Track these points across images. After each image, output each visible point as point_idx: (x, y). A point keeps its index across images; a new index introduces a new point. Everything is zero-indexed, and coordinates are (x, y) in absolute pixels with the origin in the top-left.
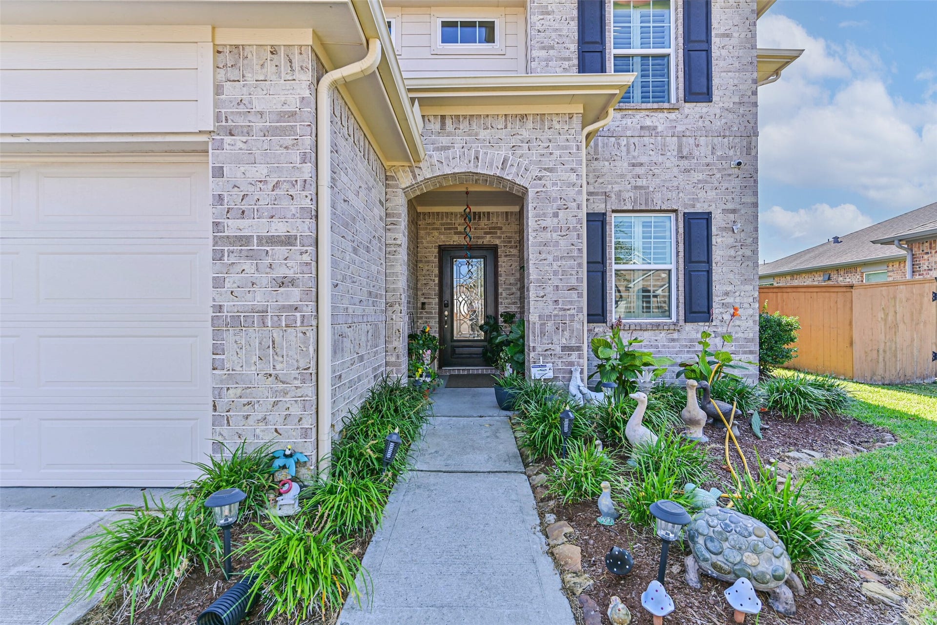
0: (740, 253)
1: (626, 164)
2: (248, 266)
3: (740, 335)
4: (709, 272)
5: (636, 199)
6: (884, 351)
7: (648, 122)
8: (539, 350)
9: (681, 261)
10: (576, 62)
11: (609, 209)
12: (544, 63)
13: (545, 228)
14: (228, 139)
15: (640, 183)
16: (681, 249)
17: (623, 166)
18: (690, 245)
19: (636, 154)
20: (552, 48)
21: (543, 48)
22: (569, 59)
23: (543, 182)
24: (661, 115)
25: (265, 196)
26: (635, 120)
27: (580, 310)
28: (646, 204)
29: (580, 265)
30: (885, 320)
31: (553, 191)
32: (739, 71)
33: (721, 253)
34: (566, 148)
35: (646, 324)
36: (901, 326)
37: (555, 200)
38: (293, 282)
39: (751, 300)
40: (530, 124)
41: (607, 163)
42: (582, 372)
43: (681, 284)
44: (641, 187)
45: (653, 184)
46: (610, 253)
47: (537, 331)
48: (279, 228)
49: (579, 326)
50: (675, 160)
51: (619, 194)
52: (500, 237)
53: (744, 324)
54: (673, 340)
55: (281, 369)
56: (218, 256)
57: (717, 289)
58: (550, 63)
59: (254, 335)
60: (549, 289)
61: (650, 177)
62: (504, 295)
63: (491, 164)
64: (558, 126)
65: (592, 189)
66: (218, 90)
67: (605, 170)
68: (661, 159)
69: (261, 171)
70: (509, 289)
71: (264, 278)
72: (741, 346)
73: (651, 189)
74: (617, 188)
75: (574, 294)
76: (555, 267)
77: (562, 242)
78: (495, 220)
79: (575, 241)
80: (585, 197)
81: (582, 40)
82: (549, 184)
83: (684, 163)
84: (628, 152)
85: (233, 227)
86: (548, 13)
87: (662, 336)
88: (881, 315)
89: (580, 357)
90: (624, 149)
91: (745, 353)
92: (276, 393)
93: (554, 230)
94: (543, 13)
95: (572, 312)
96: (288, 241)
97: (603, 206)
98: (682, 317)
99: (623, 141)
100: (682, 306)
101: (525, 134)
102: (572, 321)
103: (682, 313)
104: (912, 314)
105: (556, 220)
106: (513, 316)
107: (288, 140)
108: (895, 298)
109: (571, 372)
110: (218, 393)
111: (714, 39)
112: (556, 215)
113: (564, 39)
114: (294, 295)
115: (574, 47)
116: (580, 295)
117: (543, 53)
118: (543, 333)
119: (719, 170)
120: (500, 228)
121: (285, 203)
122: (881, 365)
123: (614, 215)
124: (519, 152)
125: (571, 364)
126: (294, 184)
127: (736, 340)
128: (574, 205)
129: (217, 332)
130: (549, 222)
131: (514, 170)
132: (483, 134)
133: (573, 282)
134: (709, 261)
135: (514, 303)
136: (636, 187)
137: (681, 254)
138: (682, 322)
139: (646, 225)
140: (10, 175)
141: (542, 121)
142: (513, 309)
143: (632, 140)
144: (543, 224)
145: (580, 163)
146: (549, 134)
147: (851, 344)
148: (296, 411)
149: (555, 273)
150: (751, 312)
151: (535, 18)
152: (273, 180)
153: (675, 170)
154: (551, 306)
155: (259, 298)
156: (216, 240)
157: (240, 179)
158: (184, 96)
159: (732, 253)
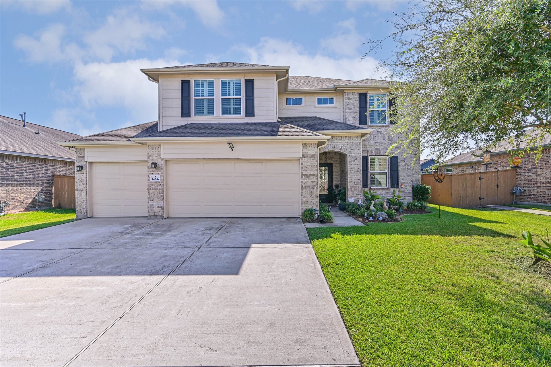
0: (407, 168)
1: (373, 142)
2: (307, 179)
3: (407, 191)
4: (398, 173)
5: (376, 153)
6: (463, 197)
7: (379, 130)
8: (350, 195)
9: (390, 170)
10: (358, 113)
11: (368, 155)
12: (349, 113)
13: (352, 164)
14: (304, 158)
15: (378, 147)
16: (390, 167)
17: (372, 143)
18: (392, 165)
19: (376, 139)
20: (351, 109)
21: (349, 109)
22: (356, 112)
23: (351, 153)
24: (383, 128)
25: (310, 168)
26: (376, 130)
27: (361, 185)
28: (379, 154)
29: (360, 174)
30: (463, 187)
31: (353, 155)
33: (401, 168)
34: (357, 144)
35: (379, 188)
36: (468, 189)
37: (354, 157)
38: (314, 182)
39: (410, 181)
40: (348, 138)
41: (368, 142)
42: (361, 200)
43: (390, 177)
44: (378, 149)
45: (381, 148)
46: (369, 168)
47: (350, 190)
48: (312, 173)
49: (360, 189)
50: (387, 141)
51: (371, 151)
52: (333, 160)
53: (408, 188)
54: (387, 193)
55: (313, 196)
56: (302, 177)
57: (400, 178)
58: (351, 113)
59: (308, 190)
60: (353, 180)
61: (380, 146)
62: (335, 179)
63: (338, 148)
64: (355, 139)
65: (363, 150)
66: (302, 150)
67: (367, 144)
68: (383, 141)
69: (309, 163)
70: (337, 177)
71: (310, 181)
72: (407, 195)
73: (381, 149)
74: (370, 149)
75: (359, 181)
76: (354, 174)
77: (356, 168)
78: (332, 155)
79: (359, 167)
80: (362, 152)
81: (360, 107)
82: (352, 153)
83: (390, 142)
84: (374, 139)
85: (305, 173)
86: (350, 99)
87: (384, 192)
88: (461, 185)
89: (361, 196)
90: (372, 138)
91: (408, 196)
92: (312, 200)
93: (354, 165)
94: (349, 99)
95: (359, 185)
97: (367, 154)
98: (390, 186)
99: (372, 136)
100: (390, 183)
101: (346, 141)
102: (359, 187)
103: (390, 185)
104: (472, 185)
105: (354, 162)
106: (339, 186)
107: (314, 158)
108: (466, 179)
109: (358, 200)
110: (302, 200)
112: (354, 161)
113: (355, 106)
114: (315, 184)
115: (358, 109)
116: (361, 181)
117: (349, 111)
118: (351, 191)
119: (400, 144)
120: (334, 157)
121: (313, 169)
122: (462, 202)
123: (370, 157)
124: (345, 145)
125: (359, 198)
126: (315, 166)
127: (406, 193)
128: (359, 158)
129: (302, 190)
130: (353, 163)
131: (344, 150)
132: (336, 141)
133: (359, 178)
134: (397, 170)
135: (338, 182)
136: (376, 149)
137: (390, 168)
138: (390, 188)
139: (379, 159)
140: (261, 163)
141: (351, 138)
142: (338, 184)
143: (375, 135)
144: (351, 163)
145: (360, 148)
146: (352, 141)
147: (451, 194)
148: (315, 203)
149: (354, 176)
150: (410, 185)
151: (347, 100)
152: (311, 165)
153: (388, 144)
154: (353, 184)
155: (309, 184)
156: (302, 175)
157: (306, 165)
158: (297, 152)
159: (404, 168)
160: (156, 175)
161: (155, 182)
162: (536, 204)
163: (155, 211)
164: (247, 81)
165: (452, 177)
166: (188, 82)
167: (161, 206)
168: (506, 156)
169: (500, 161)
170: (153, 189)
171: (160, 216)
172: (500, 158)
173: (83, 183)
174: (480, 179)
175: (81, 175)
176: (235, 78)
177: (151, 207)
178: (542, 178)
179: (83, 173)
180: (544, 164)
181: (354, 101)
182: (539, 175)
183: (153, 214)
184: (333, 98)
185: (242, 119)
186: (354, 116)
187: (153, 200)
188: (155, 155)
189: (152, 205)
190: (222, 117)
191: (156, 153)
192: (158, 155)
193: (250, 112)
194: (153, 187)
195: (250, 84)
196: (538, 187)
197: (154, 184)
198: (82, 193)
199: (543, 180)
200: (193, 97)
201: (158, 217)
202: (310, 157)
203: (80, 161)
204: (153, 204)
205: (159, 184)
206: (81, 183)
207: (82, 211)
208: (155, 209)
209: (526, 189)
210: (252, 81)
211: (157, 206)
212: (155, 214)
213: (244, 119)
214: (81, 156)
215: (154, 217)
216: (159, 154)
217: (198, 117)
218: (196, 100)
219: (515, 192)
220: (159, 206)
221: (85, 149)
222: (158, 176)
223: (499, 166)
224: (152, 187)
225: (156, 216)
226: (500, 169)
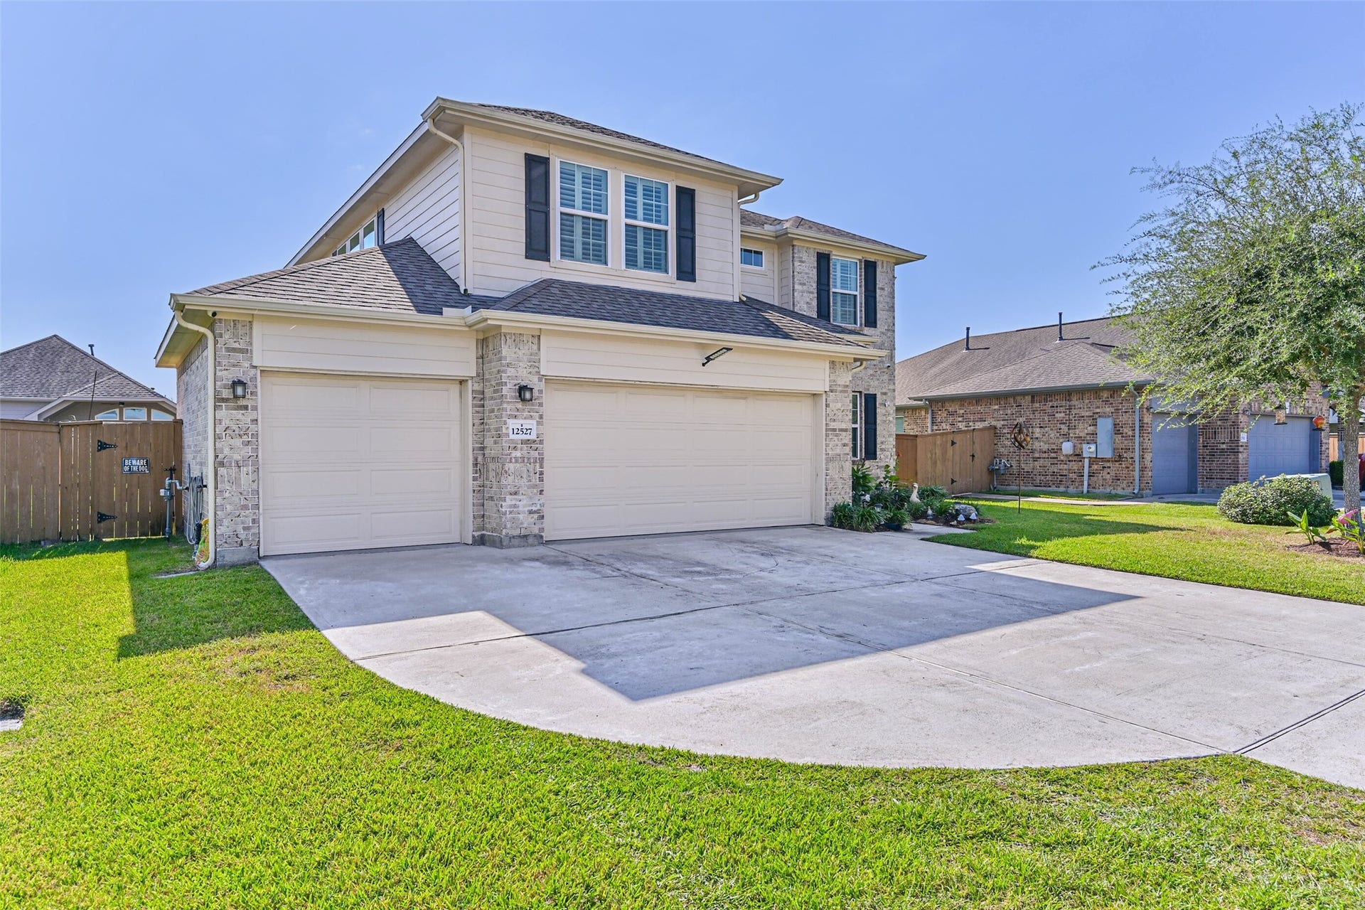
0: (888, 419)
4: (875, 430)
6: (931, 479)
10: (816, 295)
12: (801, 294)
14: (831, 394)
20: (805, 284)
21: (800, 285)
22: (813, 293)
25: (840, 415)
30: (931, 458)
32: (887, 311)
33: (880, 419)
36: (939, 462)
38: (847, 445)
39: (892, 446)
43: (863, 437)
48: (843, 426)
55: (844, 475)
56: (827, 435)
57: (879, 440)
58: (804, 294)
59: (837, 463)
66: (830, 376)
69: (839, 405)
71: (839, 443)
81: (819, 282)
85: (833, 425)
88: (929, 455)
92: (842, 484)
94: (801, 262)
96: (846, 430)
100: (863, 450)
104: (942, 455)
107: (846, 394)
108: (935, 444)
110: (827, 484)
111: (878, 291)
113: (810, 280)
114: (847, 450)
115: (815, 285)
117: (800, 288)
119: (880, 369)
121: (845, 417)
129: (827, 463)
134: (875, 423)
137: (864, 419)
147: (916, 474)
148: (848, 490)
150: (892, 454)
151: (797, 264)
152: (842, 408)
155: (838, 451)
156: (826, 430)
157: (834, 408)
158: (816, 378)
159: (885, 419)
160: (522, 421)
161: (523, 442)
162: (1031, 488)
163: (522, 523)
164: (680, 191)
165: (918, 439)
166: (545, 161)
167: (538, 507)
168: (974, 402)
169: (962, 411)
170: (516, 462)
171: (535, 536)
172: (962, 405)
173: (245, 438)
174: (953, 443)
175: (238, 414)
176: (655, 177)
177: (511, 512)
178: (1042, 443)
179: (246, 408)
180: (1046, 419)
181: (806, 268)
182: (1037, 438)
183: (516, 532)
184: (761, 253)
185: (670, 285)
186: (808, 300)
187: (516, 493)
188: (521, 364)
189: (515, 506)
190: (626, 274)
191: (525, 358)
192: (529, 364)
193: (687, 271)
194: (518, 454)
195: (686, 198)
196: (1035, 459)
197: (519, 446)
198: (243, 476)
199: (1045, 447)
200: (556, 209)
201: (531, 540)
202: (841, 391)
203: (234, 366)
204: (518, 503)
205: (534, 446)
206: (238, 442)
207: (243, 537)
208: (521, 516)
209: (1014, 464)
210: (691, 193)
211: (526, 509)
212: (523, 532)
213: (673, 286)
214: (236, 345)
215: (520, 539)
216: (535, 363)
217: (568, 263)
218: (564, 217)
219: (999, 469)
220: (534, 509)
221: (257, 328)
222: (530, 424)
223: (960, 419)
224: (513, 455)
225: (526, 536)
226: (962, 426)
